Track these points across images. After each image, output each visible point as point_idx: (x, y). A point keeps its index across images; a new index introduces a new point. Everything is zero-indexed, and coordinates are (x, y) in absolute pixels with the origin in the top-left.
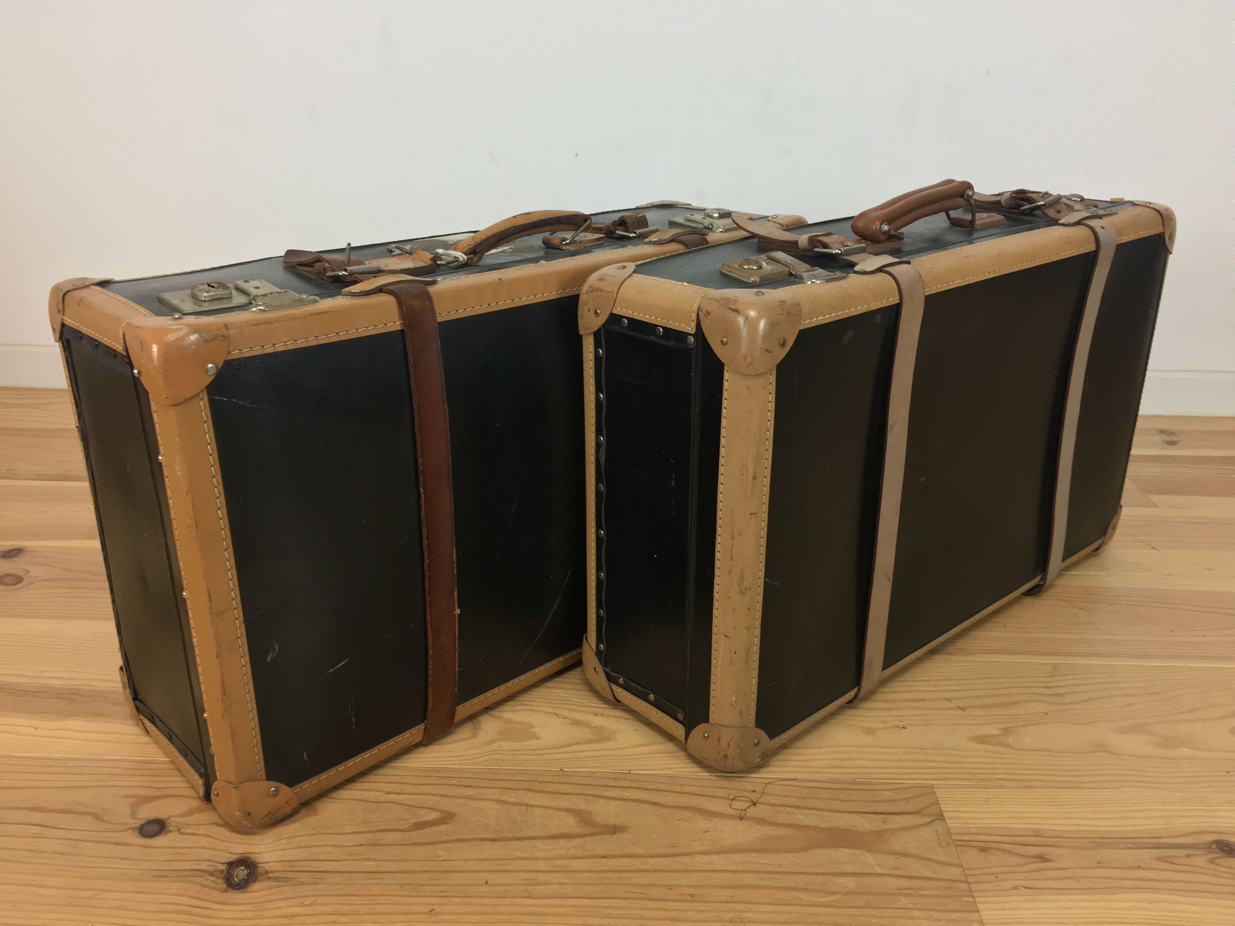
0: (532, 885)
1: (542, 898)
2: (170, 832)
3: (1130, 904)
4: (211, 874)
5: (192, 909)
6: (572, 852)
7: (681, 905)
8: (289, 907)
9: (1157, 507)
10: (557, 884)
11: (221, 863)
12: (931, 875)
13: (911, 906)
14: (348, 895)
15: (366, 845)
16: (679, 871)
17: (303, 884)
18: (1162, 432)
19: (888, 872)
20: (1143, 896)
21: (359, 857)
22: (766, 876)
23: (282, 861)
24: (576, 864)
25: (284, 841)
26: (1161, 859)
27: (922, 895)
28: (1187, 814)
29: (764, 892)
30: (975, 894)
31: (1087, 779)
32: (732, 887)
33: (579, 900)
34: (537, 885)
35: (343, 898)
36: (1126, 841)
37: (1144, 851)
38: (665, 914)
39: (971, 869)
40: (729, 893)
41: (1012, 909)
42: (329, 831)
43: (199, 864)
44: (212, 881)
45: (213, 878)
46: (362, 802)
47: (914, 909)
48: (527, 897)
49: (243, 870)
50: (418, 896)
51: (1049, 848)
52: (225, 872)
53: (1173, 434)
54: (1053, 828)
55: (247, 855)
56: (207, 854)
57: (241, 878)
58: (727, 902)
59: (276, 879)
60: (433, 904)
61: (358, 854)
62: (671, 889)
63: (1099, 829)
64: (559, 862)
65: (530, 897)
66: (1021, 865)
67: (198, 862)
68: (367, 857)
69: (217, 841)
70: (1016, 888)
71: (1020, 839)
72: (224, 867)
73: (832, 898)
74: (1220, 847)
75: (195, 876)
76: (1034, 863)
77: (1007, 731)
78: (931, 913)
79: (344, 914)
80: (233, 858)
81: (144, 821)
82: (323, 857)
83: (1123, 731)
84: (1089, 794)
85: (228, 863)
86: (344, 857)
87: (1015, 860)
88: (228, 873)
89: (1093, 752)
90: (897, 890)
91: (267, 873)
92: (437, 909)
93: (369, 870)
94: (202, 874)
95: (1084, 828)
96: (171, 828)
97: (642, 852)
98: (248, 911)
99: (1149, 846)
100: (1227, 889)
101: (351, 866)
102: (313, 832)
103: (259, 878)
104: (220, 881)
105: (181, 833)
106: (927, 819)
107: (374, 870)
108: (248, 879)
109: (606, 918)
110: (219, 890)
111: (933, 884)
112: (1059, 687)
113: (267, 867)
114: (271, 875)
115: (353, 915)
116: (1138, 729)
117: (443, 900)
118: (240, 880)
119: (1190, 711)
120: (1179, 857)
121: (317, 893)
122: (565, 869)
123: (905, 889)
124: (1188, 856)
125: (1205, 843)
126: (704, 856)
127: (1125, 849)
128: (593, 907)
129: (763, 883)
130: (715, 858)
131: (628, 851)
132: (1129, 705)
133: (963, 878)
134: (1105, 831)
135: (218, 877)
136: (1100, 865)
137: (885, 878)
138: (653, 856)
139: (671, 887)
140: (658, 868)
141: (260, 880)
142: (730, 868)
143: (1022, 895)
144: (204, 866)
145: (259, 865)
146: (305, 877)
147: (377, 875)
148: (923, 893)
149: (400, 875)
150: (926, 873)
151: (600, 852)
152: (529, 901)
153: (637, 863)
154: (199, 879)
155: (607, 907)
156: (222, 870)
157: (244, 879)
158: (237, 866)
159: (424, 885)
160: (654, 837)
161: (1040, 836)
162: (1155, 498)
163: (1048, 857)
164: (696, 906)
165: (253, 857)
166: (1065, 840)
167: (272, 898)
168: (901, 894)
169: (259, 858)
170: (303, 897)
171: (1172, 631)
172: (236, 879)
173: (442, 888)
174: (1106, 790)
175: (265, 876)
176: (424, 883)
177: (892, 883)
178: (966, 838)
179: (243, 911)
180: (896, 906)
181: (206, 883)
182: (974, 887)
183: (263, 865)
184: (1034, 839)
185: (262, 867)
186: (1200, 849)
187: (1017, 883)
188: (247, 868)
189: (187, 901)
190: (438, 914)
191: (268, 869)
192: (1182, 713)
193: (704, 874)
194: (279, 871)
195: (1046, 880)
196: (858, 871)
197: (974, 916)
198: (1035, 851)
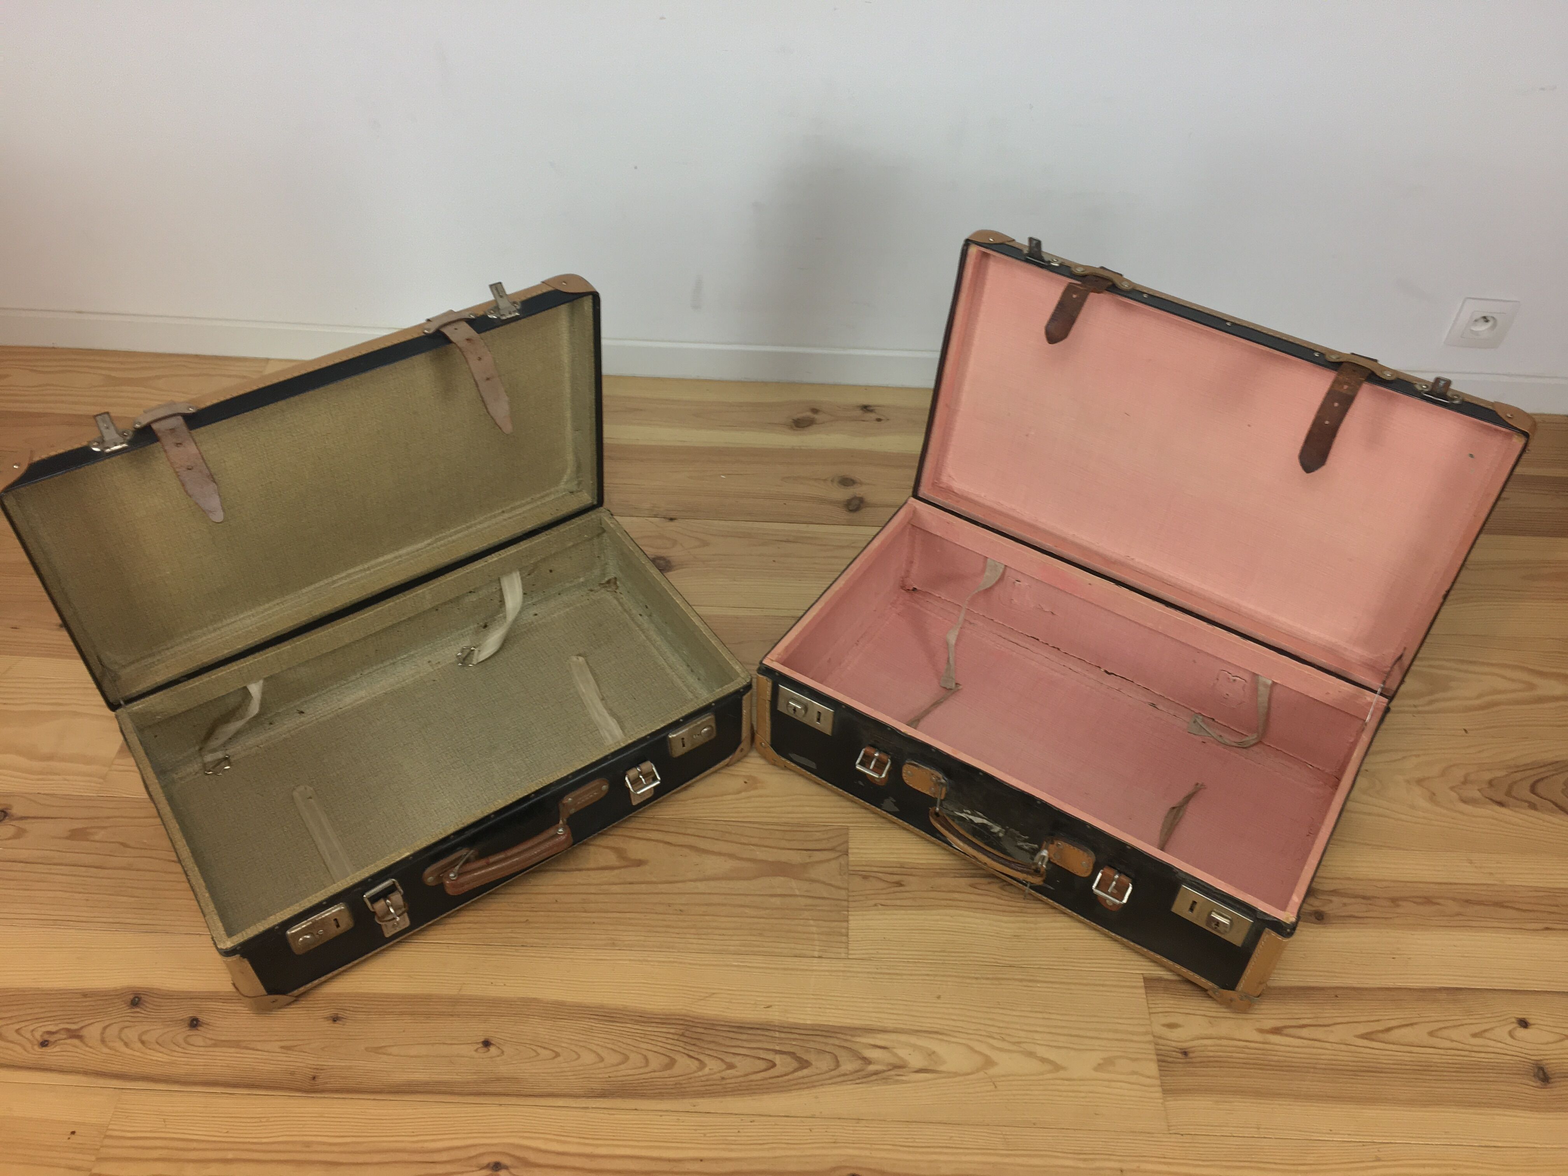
0: (586, 903)
7: (675, 918)
12: (828, 896)
13: (810, 918)
16: (676, 894)
19: (801, 893)
24: (615, 888)
34: (591, 903)
36: (955, 871)
37: (964, 879)
38: (665, 923)
39: (853, 891)
41: (869, 920)
51: (906, 877)
54: (913, 861)
58: (701, 915)
62: (670, 906)
64: (603, 887)
65: (585, 912)
66: (885, 889)
70: (876, 905)
71: (891, 870)
76: (893, 887)
90: (805, 906)
97: (654, 879)
106: (837, 854)
111: (827, 902)
122: (607, 892)
123: (808, 906)
130: (699, 884)
131: (646, 879)
133: (846, 898)
136: (933, 890)
137: (799, 898)
140: (663, 891)
143: (878, 910)
150: (825, 894)
151: (629, 880)
152: (584, 915)
159: (522, 903)
163: (902, 883)
164: (683, 918)
168: (806, 910)
177: (803, 901)
180: (803, 918)
182: (851, 904)
187: (877, 901)
193: (691, 896)
195: (898, 899)
196: (785, 893)
197: (845, 924)
198: (896, 878)
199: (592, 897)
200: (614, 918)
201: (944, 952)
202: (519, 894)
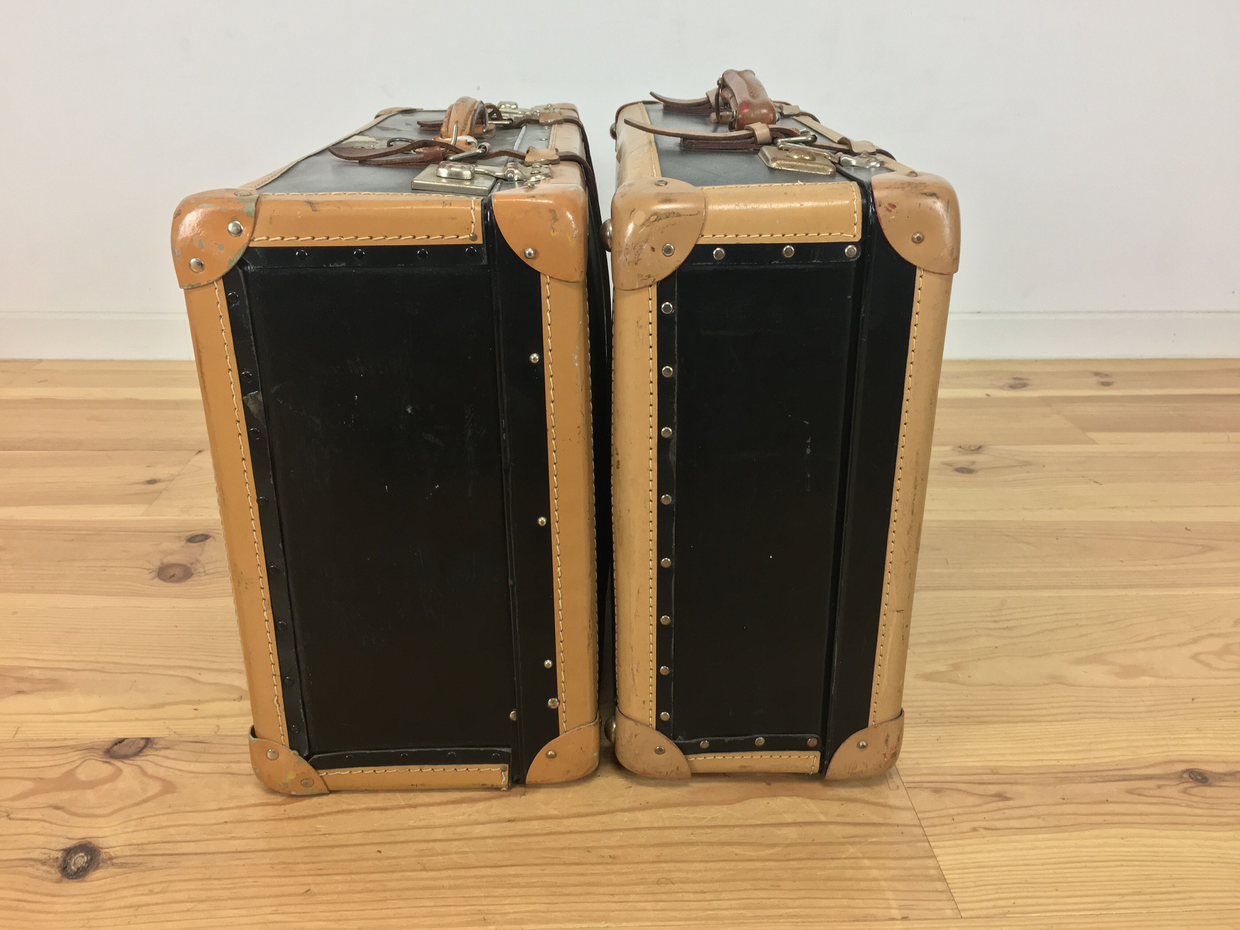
0: (428, 856)
1: (439, 870)
3: (1101, 841)
4: (44, 863)
5: (17, 903)
6: (473, 818)
7: (600, 868)
8: (135, 895)
9: (1097, 444)
10: (457, 853)
11: (56, 850)
12: (881, 820)
13: (860, 855)
14: (209, 879)
15: (231, 822)
16: (598, 831)
17: (154, 869)
18: (1096, 374)
19: (833, 820)
20: (1113, 831)
21: (223, 836)
22: (697, 831)
23: (130, 845)
24: (479, 830)
25: (134, 823)
26: (1130, 792)
27: (872, 843)
28: (1154, 743)
29: (695, 849)
30: (930, 838)
31: (1044, 712)
32: (658, 845)
33: (482, 869)
34: (432, 855)
35: (203, 882)
36: (1089, 774)
37: (1112, 783)
38: (583, 879)
39: (925, 812)
40: (654, 851)
41: (972, 852)
42: (188, 809)
43: (29, 853)
44: (44, 871)
45: (45, 868)
46: (229, 776)
47: (864, 858)
48: (421, 870)
49: (83, 857)
50: (291, 876)
51: (1008, 786)
52: (60, 860)
53: (1107, 375)
54: (1010, 764)
55: (88, 840)
56: (40, 841)
57: (79, 866)
58: (653, 862)
59: (122, 865)
60: (309, 884)
61: (222, 833)
62: (589, 851)
63: (1060, 763)
64: (459, 830)
65: (425, 869)
66: (979, 805)
67: (29, 850)
68: (232, 835)
69: (54, 827)
70: (975, 830)
71: (977, 778)
72: (60, 855)
73: (772, 851)
74: (1193, 776)
75: (21, 866)
76: (993, 802)
77: (956, 667)
78: (883, 861)
79: (202, 901)
80: (69, 844)
82: (179, 838)
83: (1079, 662)
84: (1048, 727)
85: (64, 850)
86: (205, 837)
87: (971, 800)
88: (65, 861)
89: (1047, 685)
90: (844, 838)
91: (111, 858)
92: (314, 889)
93: (234, 850)
94: (32, 863)
95: (1045, 763)
97: (554, 812)
98: (85, 902)
99: (1116, 778)
100: (1204, 820)
101: (212, 847)
102: (169, 810)
103: (101, 865)
104: (53, 870)
105: (10, 819)
107: (239, 849)
108: (88, 867)
109: (513, 887)
110: (52, 881)
112: (1008, 620)
113: (112, 852)
114: (114, 861)
115: (212, 900)
116: (1096, 659)
117: (319, 879)
118: (78, 869)
119: (1148, 639)
120: (1150, 789)
121: (169, 878)
122: (466, 836)
123: (852, 837)
124: (1159, 787)
125: (1176, 773)
126: (626, 814)
127: (1090, 783)
128: (497, 876)
129: (694, 838)
130: (639, 815)
131: (539, 813)
132: (1082, 636)
133: (916, 822)
134: (1067, 765)
135: (52, 866)
136: (1065, 801)
137: (831, 827)
138: (568, 817)
139: (588, 850)
140: (575, 829)
141: (101, 867)
142: (656, 825)
143: (983, 837)
144: (36, 854)
145: (102, 850)
146: (157, 861)
147: (244, 856)
148: (874, 840)
149: (272, 853)
150: (875, 819)
151: (507, 815)
152: (424, 874)
153: (550, 826)
154: (29, 869)
155: (514, 876)
156: (57, 858)
157: (82, 867)
158: (76, 853)
159: (299, 863)
160: (570, 796)
161: (998, 774)
162: (1093, 435)
163: (1008, 795)
164: (617, 868)
165: (95, 842)
166: (1024, 776)
167: (116, 886)
168: (849, 843)
169: (101, 843)
170: (152, 883)
171: (1122, 562)
172: (73, 868)
173: (321, 866)
174: (1064, 723)
175: (109, 862)
176: (299, 861)
177: (838, 831)
178: (918, 779)
179: (79, 903)
180: (843, 856)
181: (39, 873)
182: (928, 831)
183: (106, 850)
184: (991, 777)
185: (105, 853)
186: (1171, 779)
187: (976, 824)
188: (86, 854)
189: (12, 894)
190: (315, 894)
191: (113, 854)
192: (1140, 641)
193: (627, 833)
194: (126, 856)
195: (1008, 819)
196: (799, 820)
197: (931, 862)
198: (993, 789)
199: (438, 847)
200: (483, 876)
201: (1139, 893)
202: (297, 849)
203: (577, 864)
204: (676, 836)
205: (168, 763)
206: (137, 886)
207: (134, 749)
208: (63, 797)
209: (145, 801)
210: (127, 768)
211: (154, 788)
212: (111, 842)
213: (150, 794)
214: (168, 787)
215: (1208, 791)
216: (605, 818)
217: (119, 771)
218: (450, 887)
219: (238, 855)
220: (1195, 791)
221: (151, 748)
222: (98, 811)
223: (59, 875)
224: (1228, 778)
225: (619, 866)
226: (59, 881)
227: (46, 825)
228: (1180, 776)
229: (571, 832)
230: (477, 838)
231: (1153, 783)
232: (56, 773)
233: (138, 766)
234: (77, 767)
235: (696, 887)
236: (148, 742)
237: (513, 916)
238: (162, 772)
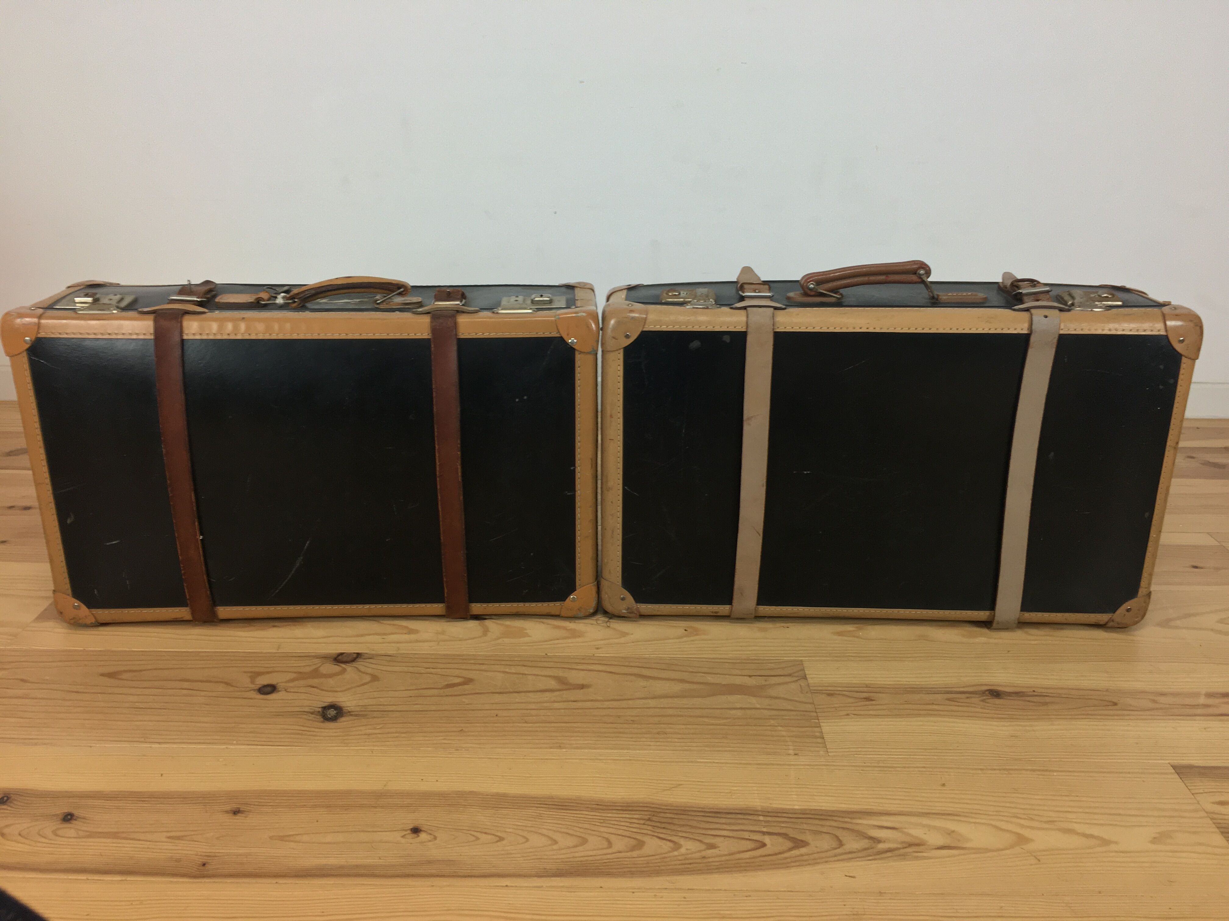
2: (279, 691)
4: (312, 713)
10: (544, 716)
11: (318, 708)
12: (793, 708)
17: (374, 717)
23: (358, 706)
26: (949, 699)
30: (819, 718)
32: (659, 716)
39: (819, 705)
43: (303, 708)
44: (313, 718)
45: (313, 716)
52: (321, 712)
56: (307, 703)
57: (333, 716)
59: (356, 715)
70: (848, 715)
72: (320, 710)
76: (862, 701)
77: (859, 628)
80: (323, 703)
81: (260, 686)
82: (386, 704)
85: (322, 707)
87: (850, 700)
88: (323, 712)
91: (349, 712)
94: (306, 713)
96: (280, 689)
97: (600, 698)
103: (344, 717)
104: (318, 717)
105: (287, 692)
106: (795, 679)
108: (338, 717)
110: (318, 721)
111: (794, 713)
114: (351, 713)
120: (961, 698)
124: (968, 698)
130: (649, 701)
135: (317, 715)
139: (619, 717)
141: (345, 719)
144: (307, 709)
145: (342, 707)
146: (375, 714)
150: (789, 707)
151: (572, 699)
153: (597, 704)
154: (305, 716)
157: (335, 717)
158: (328, 709)
161: (870, 687)
163: (872, 698)
165: (336, 702)
168: (771, 719)
169: (342, 704)
177: (766, 713)
178: (820, 688)
181: (310, 718)
182: (819, 714)
183: (346, 708)
187: (849, 712)
188: (335, 710)
194: (357, 711)
195: (869, 710)
196: (744, 707)
198: (863, 695)
199: (533, 712)
202: (452, 710)
203: (612, 723)
204: (670, 712)
205: (373, 666)
206: (366, 725)
207: (350, 658)
208: (315, 681)
209: (363, 685)
210: (349, 668)
211: (368, 678)
212: (348, 704)
213: (364, 681)
214: (375, 678)
215: (997, 701)
216: (630, 702)
217: (345, 670)
218: (540, 731)
219: (421, 712)
220: (989, 701)
221: (360, 658)
222: (338, 689)
223: (322, 719)
224: (1013, 695)
225: (636, 725)
226: (323, 722)
227: (309, 695)
228: (983, 693)
229: (609, 708)
230: (555, 709)
231: (963, 696)
232: (308, 669)
233: (355, 667)
234: (319, 667)
235: (679, 736)
236: (358, 655)
237: (575, 745)
238: (369, 671)
